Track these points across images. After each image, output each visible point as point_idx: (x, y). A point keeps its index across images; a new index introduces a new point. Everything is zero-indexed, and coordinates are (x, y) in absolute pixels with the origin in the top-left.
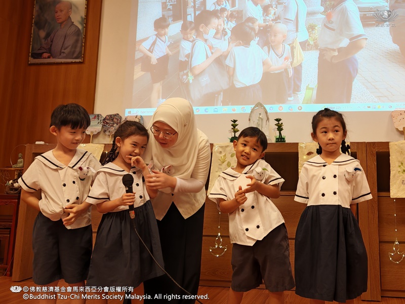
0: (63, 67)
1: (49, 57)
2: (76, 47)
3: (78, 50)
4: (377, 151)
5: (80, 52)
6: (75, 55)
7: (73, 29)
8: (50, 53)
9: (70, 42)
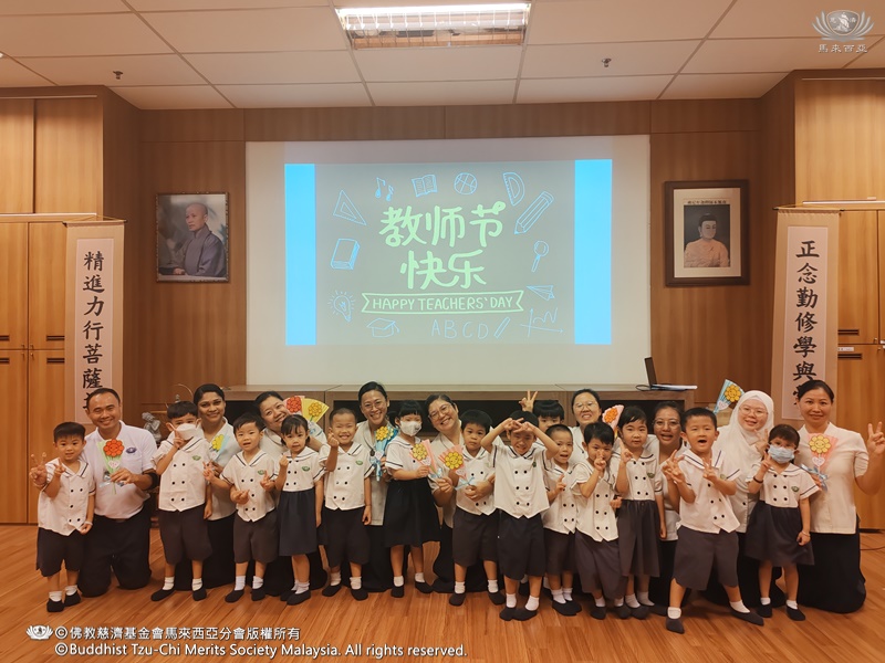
0: (203, 285)
1: (183, 274)
2: (217, 262)
3: (220, 267)
5: (224, 270)
6: (217, 272)
7: (211, 240)
8: (183, 268)
9: (209, 255)
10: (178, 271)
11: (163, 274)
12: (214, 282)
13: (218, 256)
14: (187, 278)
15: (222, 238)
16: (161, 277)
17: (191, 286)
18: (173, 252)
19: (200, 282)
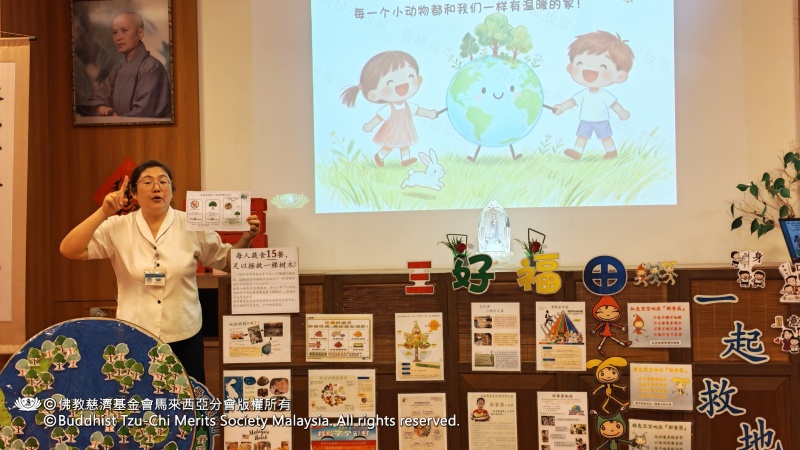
2: (158, 96)
3: (163, 102)
5: (167, 107)
8: (111, 105)
10: (104, 110)
11: (83, 115)
12: (154, 125)
13: (159, 86)
14: (116, 119)
15: (163, 61)
16: (80, 119)
17: (122, 131)
18: (96, 84)
19: (135, 125)
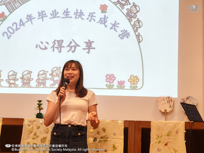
4: (142, 127)
